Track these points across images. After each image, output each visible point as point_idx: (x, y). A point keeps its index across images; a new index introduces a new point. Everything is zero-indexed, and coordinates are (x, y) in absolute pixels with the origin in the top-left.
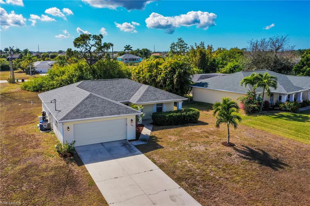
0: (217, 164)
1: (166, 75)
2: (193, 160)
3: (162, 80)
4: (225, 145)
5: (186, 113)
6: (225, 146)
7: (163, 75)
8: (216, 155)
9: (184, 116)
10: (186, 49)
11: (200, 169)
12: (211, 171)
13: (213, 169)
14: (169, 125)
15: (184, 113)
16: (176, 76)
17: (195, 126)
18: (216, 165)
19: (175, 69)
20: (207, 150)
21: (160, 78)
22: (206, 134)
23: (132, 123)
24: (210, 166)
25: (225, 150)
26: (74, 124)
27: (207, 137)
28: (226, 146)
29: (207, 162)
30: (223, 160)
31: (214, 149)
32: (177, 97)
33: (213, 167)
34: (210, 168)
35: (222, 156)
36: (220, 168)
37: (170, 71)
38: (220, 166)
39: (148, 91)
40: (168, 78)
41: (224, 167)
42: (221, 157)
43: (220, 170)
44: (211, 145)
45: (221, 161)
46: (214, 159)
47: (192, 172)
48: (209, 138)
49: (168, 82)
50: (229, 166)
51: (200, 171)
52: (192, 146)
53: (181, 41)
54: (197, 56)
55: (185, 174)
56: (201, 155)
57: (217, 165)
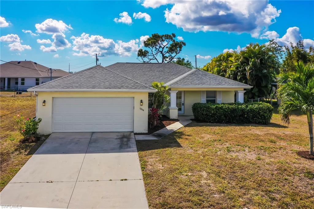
0: (272, 189)
1: (237, 68)
2: (218, 174)
3: (232, 74)
4: (303, 157)
5: (247, 107)
6: (302, 159)
7: (233, 68)
8: (275, 173)
9: (243, 110)
10: (281, 52)
11: (224, 192)
12: (248, 203)
13: (256, 198)
14: (216, 123)
15: (243, 106)
16: (249, 68)
17: (259, 127)
18: (268, 192)
19: (249, 58)
20: (259, 160)
21: (230, 72)
22: (273, 138)
23: (141, 105)
24: (253, 192)
25: (302, 166)
26: (53, 98)
27: (271, 142)
28: (306, 158)
29: (248, 183)
30: (289, 183)
31: (277, 160)
32: (235, 83)
33: (257, 195)
34: (249, 196)
35: (290, 176)
36: (273, 199)
37: (242, 63)
38: (278, 196)
39: (194, 75)
40: (239, 71)
41: (288, 200)
42: (287, 177)
43: (273, 205)
44: (274, 153)
45: (284, 186)
46: (267, 178)
47: (200, 198)
48: (275, 143)
49: (239, 76)
50: (301, 199)
51: (223, 199)
52: (233, 151)
53: (273, 43)
54: (293, 58)
55: (181, 198)
56: (242, 168)
57: (270, 192)
